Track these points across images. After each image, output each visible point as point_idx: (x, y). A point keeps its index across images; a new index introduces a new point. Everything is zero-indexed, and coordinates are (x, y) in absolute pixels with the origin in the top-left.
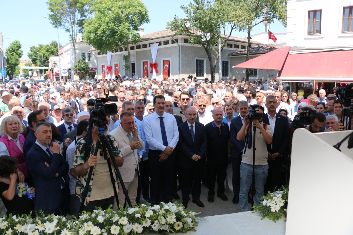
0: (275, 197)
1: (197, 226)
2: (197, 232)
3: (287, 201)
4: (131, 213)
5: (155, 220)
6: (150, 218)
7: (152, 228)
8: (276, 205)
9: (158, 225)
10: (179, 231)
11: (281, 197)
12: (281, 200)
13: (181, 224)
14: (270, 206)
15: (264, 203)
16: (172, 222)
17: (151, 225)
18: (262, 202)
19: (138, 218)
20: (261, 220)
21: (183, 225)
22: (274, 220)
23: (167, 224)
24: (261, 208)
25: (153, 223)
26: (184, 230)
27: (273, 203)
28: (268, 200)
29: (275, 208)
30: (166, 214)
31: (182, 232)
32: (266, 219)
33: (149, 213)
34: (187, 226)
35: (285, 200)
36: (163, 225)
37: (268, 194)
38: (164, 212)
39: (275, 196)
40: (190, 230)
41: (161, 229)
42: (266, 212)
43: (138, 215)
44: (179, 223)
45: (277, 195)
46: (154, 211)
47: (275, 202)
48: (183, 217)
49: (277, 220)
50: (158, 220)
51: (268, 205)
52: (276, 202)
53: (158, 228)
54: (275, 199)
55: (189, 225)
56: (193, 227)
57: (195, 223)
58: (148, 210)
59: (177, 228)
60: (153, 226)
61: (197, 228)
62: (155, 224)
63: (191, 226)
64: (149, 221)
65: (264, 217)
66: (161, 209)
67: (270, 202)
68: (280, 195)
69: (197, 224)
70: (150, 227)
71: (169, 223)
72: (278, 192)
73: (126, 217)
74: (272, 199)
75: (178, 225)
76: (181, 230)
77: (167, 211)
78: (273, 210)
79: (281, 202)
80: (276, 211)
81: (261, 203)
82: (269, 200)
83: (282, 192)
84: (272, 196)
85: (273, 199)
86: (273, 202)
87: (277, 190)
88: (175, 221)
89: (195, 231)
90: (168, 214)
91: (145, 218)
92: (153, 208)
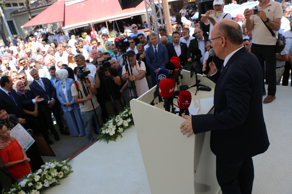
1: (71, 168)
2: (74, 172)
3: (117, 125)
4: (24, 186)
5: (44, 180)
6: (40, 181)
7: (45, 187)
8: (112, 130)
9: (48, 182)
10: (63, 178)
11: (113, 125)
12: (113, 126)
13: (61, 172)
14: (109, 133)
15: (103, 132)
16: (56, 175)
17: (43, 185)
18: (102, 132)
19: (31, 186)
20: (107, 144)
21: (63, 172)
22: (115, 140)
23: (53, 178)
24: (103, 136)
25: (43, 183)
26: (66, 176)
28: (105, 130)
29: (112, 133)
30: (49, 172)
31: (65, 177)
32: (110, 142)
33: (36, 178)
34: (66, 172)
35: (116, 125)
36: (51, 180)
37: (104, 126)
38: (47, 171)
39: (108, 125)
40: (69, 173)
41: (51, 183)
42: (108, 137)
43: (30, 184)
44: (60, 173)
45: (110, 124)
46: (40, 175)
48: (61, 167)
49: (116, 139)
50: (46, 179)
51: (107, 133)
53: (49, 184)
54: (109, 127)
55: (67, 170)
56: (70, 170)
57: (69, 167)
58: (35, 176)
59: (61, 177)
60: (44, 185)
61: (72, 169)
62: (45, 182)
63: (69, 170)
64: (40, 183)
65: (108, 141)
66: (43, 171)
67: (107, 130)
68: (112, 123)
69: (70, 167)
70: (43, 187)
71: (54, 177)
72: (109, 122)
73: (22, 191)
75: (61, 174)
76: (64, 176)
77: (49, 170)
78: (111, 134)
79: (113, 127)
80: (113, 134)
83: (112, 121)
84: (107, 126)
85: (108, 128)
86: (109, 129)
87: (108, 121)
88: (57, 173)
89: (73, 172)
90: (51, 171)
91: (36, 182)
92: (37, 173)
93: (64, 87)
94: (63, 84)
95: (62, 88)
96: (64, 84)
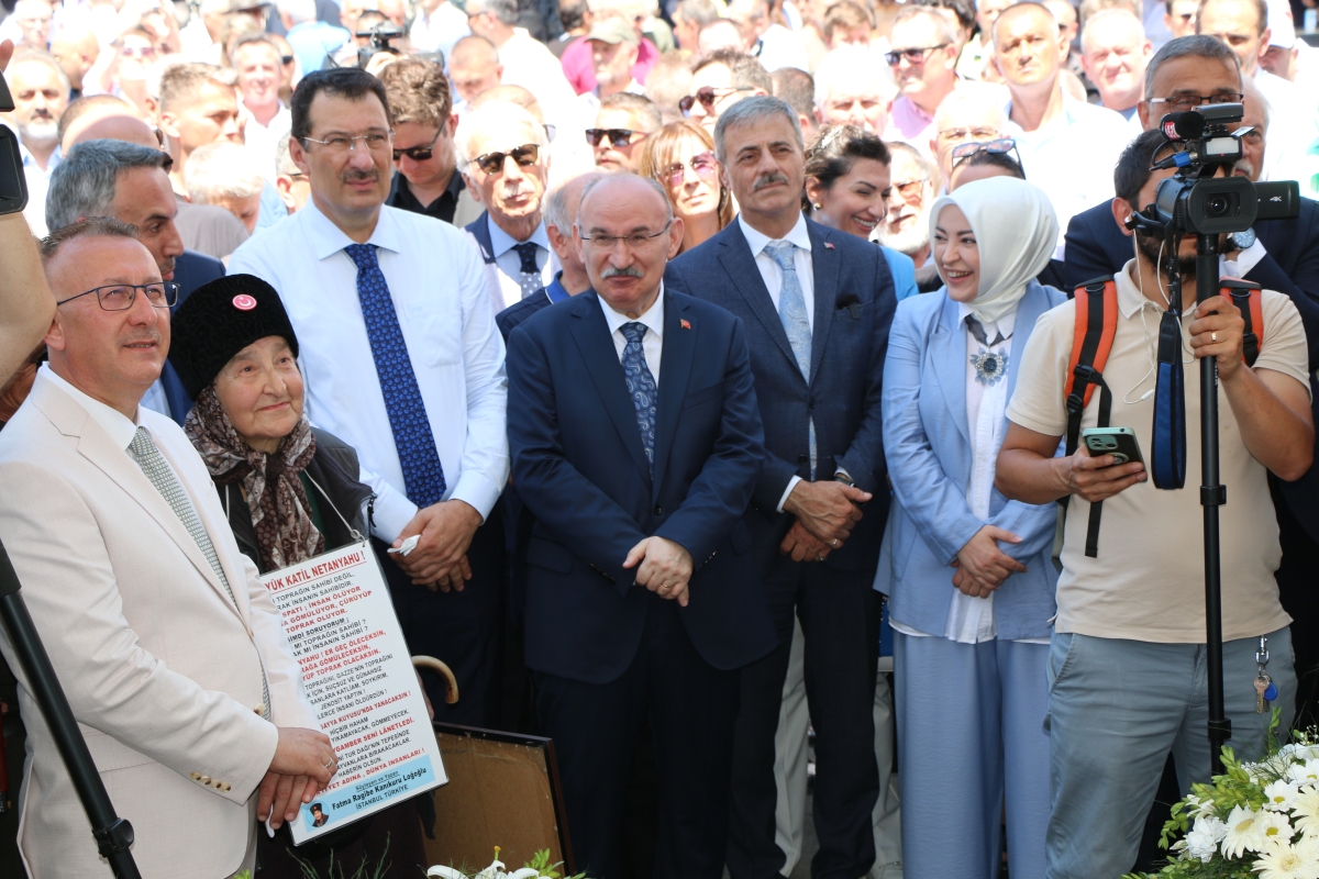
0: (1280, 783)
8: (1295, 839)
14: (1251, 856)
15: (1200, 841)
18: (1178, 844)
27: (1272, 831)
28: (1225, 816)
29: (1291, 865)
37: (1225, 771)
39: (1276, 777)
45: (1297, 771)
47: (1286, 818)
51: (1234, 846)
52: (1292, 822)
54: (1279, 800)
67: (1245, 826)
72: (1300, 750)
74: (1257, 797)
81: (1175, 854)
82: (1237, 815)
85: (1266, 799)
86: (1266, 819)
93: (989, 365)
94: (982, 339)
95: (973, 371)
96: (999, 339)
